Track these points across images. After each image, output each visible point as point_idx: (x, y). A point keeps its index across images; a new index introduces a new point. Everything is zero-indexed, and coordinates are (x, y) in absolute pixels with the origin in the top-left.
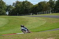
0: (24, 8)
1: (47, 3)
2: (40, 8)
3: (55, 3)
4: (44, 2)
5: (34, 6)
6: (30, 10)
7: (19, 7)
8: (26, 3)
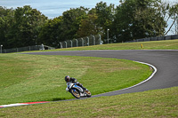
0: (19, 30)
1: (91, 12)
2: (69, 29)
3: (114, 13)
4: (80, 11)
5: (50, 21)
6: (37, 33)
7: (6, 25)
8: (28, 14)
